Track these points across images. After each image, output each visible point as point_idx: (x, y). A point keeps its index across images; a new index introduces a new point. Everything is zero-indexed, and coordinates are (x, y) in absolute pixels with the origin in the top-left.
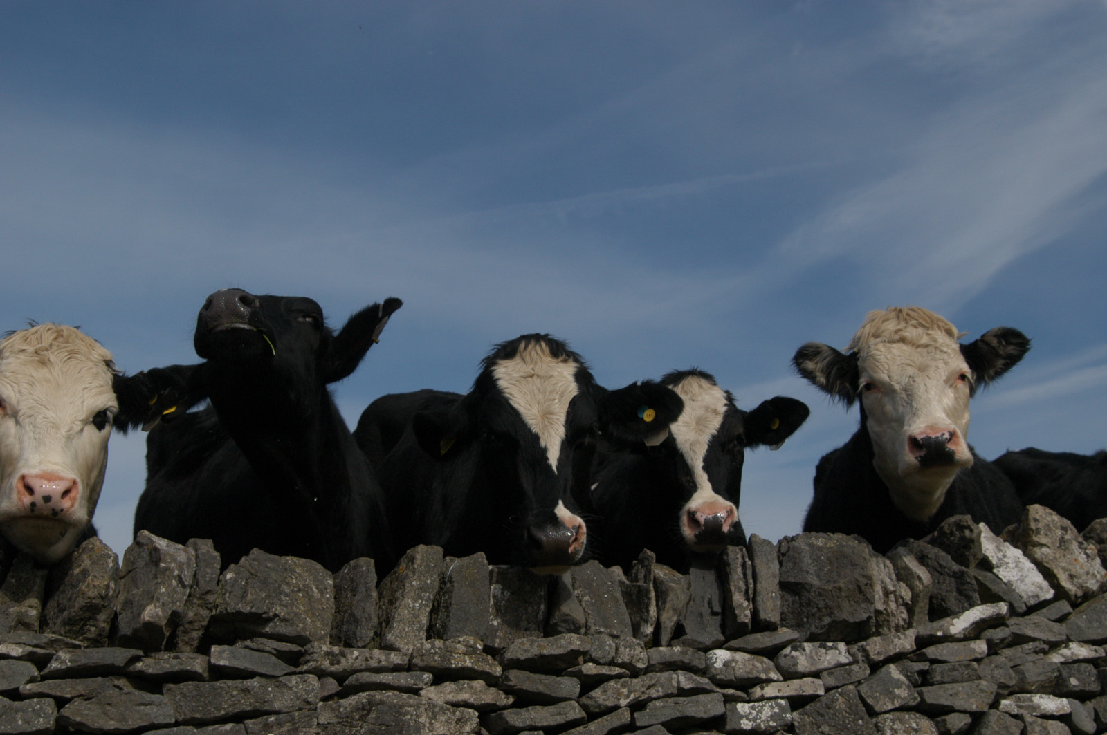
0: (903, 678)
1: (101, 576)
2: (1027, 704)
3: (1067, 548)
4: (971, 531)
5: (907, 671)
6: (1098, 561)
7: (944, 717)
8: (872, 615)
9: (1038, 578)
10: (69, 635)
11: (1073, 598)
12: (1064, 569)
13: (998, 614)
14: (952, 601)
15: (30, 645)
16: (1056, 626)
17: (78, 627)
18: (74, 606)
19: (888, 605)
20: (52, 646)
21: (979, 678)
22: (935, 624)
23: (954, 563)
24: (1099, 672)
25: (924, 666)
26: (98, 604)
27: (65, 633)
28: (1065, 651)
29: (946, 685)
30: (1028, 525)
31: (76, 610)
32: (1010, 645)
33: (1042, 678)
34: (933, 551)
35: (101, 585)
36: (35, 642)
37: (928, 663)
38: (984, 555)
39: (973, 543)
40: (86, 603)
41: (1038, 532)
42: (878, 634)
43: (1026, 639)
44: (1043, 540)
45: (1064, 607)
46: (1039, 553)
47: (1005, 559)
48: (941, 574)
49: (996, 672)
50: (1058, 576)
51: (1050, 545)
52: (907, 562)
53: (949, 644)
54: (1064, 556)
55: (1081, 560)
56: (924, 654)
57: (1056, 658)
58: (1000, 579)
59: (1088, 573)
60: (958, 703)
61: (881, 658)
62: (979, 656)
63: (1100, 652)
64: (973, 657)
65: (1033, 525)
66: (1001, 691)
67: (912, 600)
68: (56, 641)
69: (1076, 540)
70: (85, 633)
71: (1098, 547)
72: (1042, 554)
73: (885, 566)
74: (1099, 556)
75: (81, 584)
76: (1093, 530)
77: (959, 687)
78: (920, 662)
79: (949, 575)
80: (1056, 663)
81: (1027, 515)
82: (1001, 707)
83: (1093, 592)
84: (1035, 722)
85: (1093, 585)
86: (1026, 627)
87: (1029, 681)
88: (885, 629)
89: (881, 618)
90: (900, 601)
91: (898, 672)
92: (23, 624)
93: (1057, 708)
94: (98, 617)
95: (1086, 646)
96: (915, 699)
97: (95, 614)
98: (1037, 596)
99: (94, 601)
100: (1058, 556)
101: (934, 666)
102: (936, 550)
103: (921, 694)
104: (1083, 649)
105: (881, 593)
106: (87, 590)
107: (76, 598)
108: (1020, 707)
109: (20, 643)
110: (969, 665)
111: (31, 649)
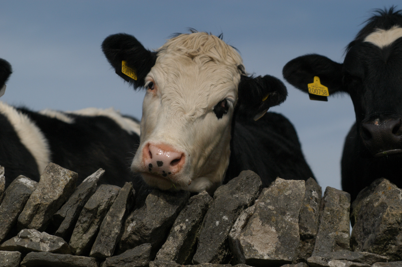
1: (397, 207)
10: (376, 252)
15: (350, 260)
17: (383, 245)
18: (379, 231)
20: (366, 261)
26: (397, 228)
27: (373, 250)
31: (380, 233)
35: (398, 214)
36: (353, 258)
40: (388, 228)
68: (369, 256)
70: (388, 249)
75: (381, 214)
92: (340, 244)
94: (397, 238)
97: (394, 235)
99: (393, 226)
106: (387, 218)
107: (379, 225)
109: (343, 259)
111: (352, 263)
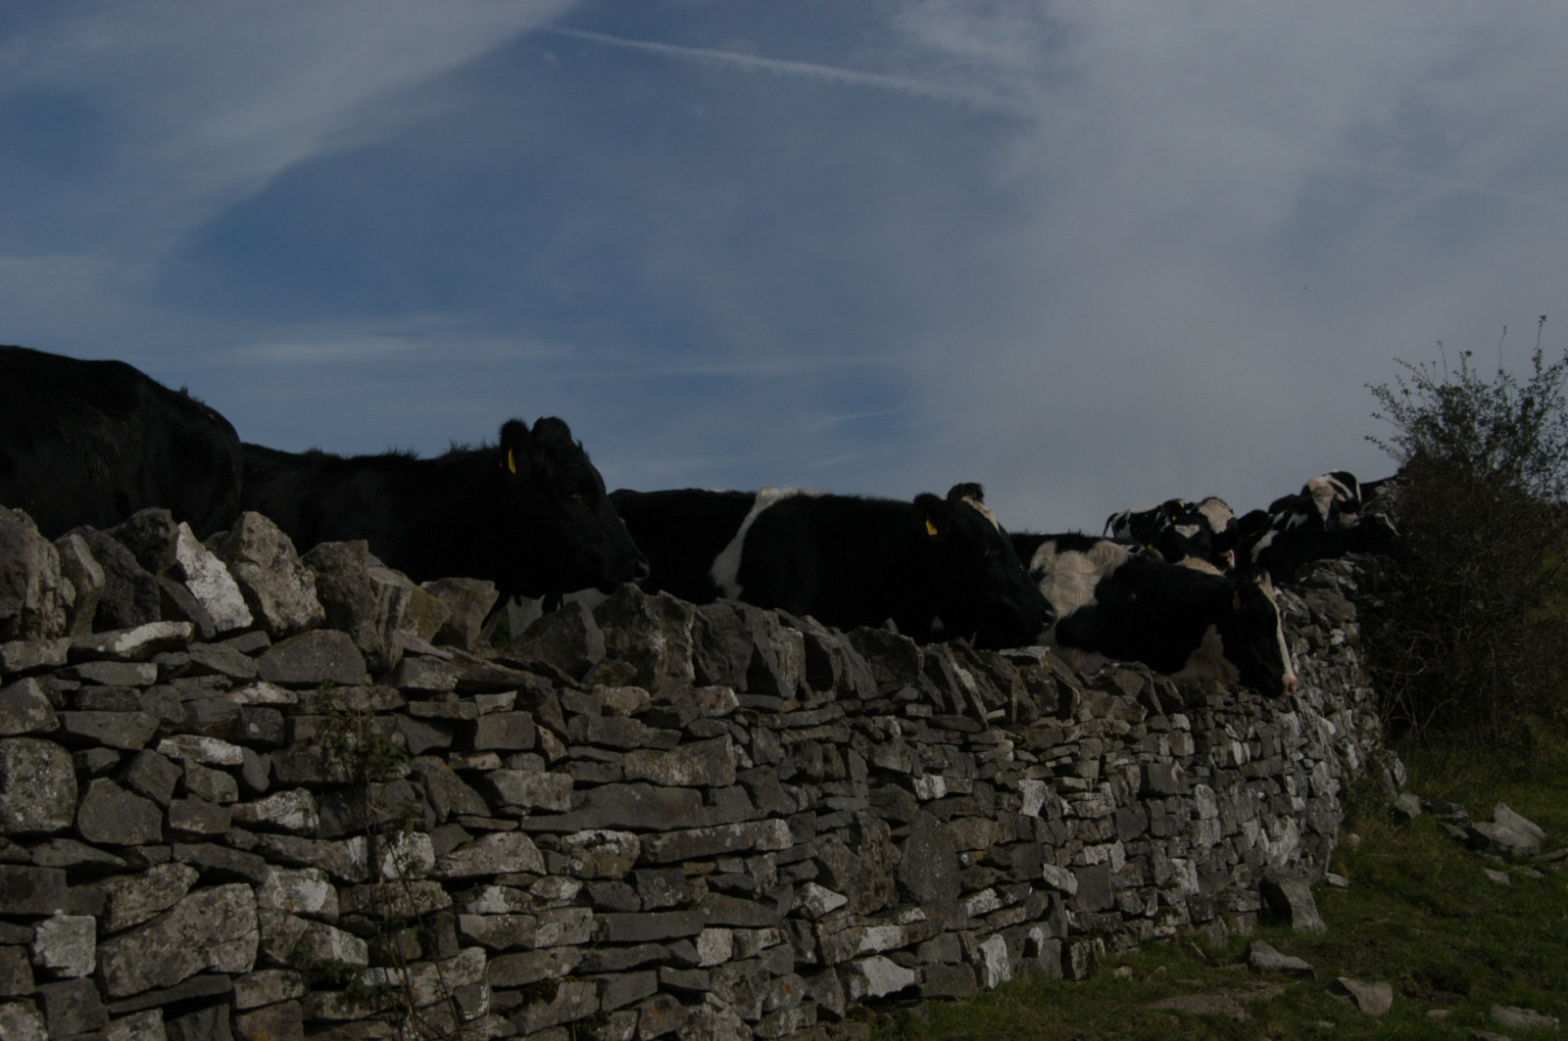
0: (43, 697)
2: (192, 747)
3: (280, 570)
4: (168, 529)
5: (50, 689)
6: (313, 591)
7: (85, 751)
8: (19, 613)
9: (237, 599)
11: (275, 630)
12: (272, 595)
13: (179, 636)
14: (126, 611)
16: (247, 660)
19: (43, 604)
21: (140, 709)
22: (98, 637)
23: (138, 565)
24: (286, 721)
25: (74, 686)
28: (251, 692)
29: (97, 713)
30: (240, 534)
32: (186, 675)
33: (217, 719)
34: (115, 547)
37: (78, 683)
38: (178, 562)
39: (168, 545)
41: (250, 544)
42: (23, 637)
43: (208, 671)
44: (254, 555)
45: (262, 638)
46: (246, 570)
47: (204, 572)
48: (119, 576)
49: (162, 704)
50: (263, 601)
51: (260, 563)
52: (79, 555)
53: (111, 663)
54: (275, 578)
55: (294, 588)
56: (76, 671)
57: (239, 698)
58: (192, 594)
59: (298, 604)
60: (107, 736)
61: (20, 668)
62: (145, 683)
63: (293, 698)
64: (137, 683)
65: (245, 536)
66: (163, 729)
67: (75, 602)
69: (293, 562)
71: (318, 575)
72: (250, 572)
73: (49, 554)
74: (316, 585)
76: (316, 553)
77: (111, 717)
78: (68, 679)
79: (129, 579)
80: (236, 704)
81: (242, 522)
82: (160, 747)
83: (300, 627)
84: (196, 770)
85: (301, 618)
86: (209, 655)
87: (200, 720)
88: (34, 633)
89: (30, 620)
90: (60, 601)
91: (38, 688)
93: (228, 757)
95: (278, 688)
96: (53, 724)
98: (232, 621)
100: (267, 578)
101: (86, 688)
102: (120, 546)
103: (62, 719)
104: (273, 692)
105: (37, 588)
108: (183, 750)
110: (130, 692)
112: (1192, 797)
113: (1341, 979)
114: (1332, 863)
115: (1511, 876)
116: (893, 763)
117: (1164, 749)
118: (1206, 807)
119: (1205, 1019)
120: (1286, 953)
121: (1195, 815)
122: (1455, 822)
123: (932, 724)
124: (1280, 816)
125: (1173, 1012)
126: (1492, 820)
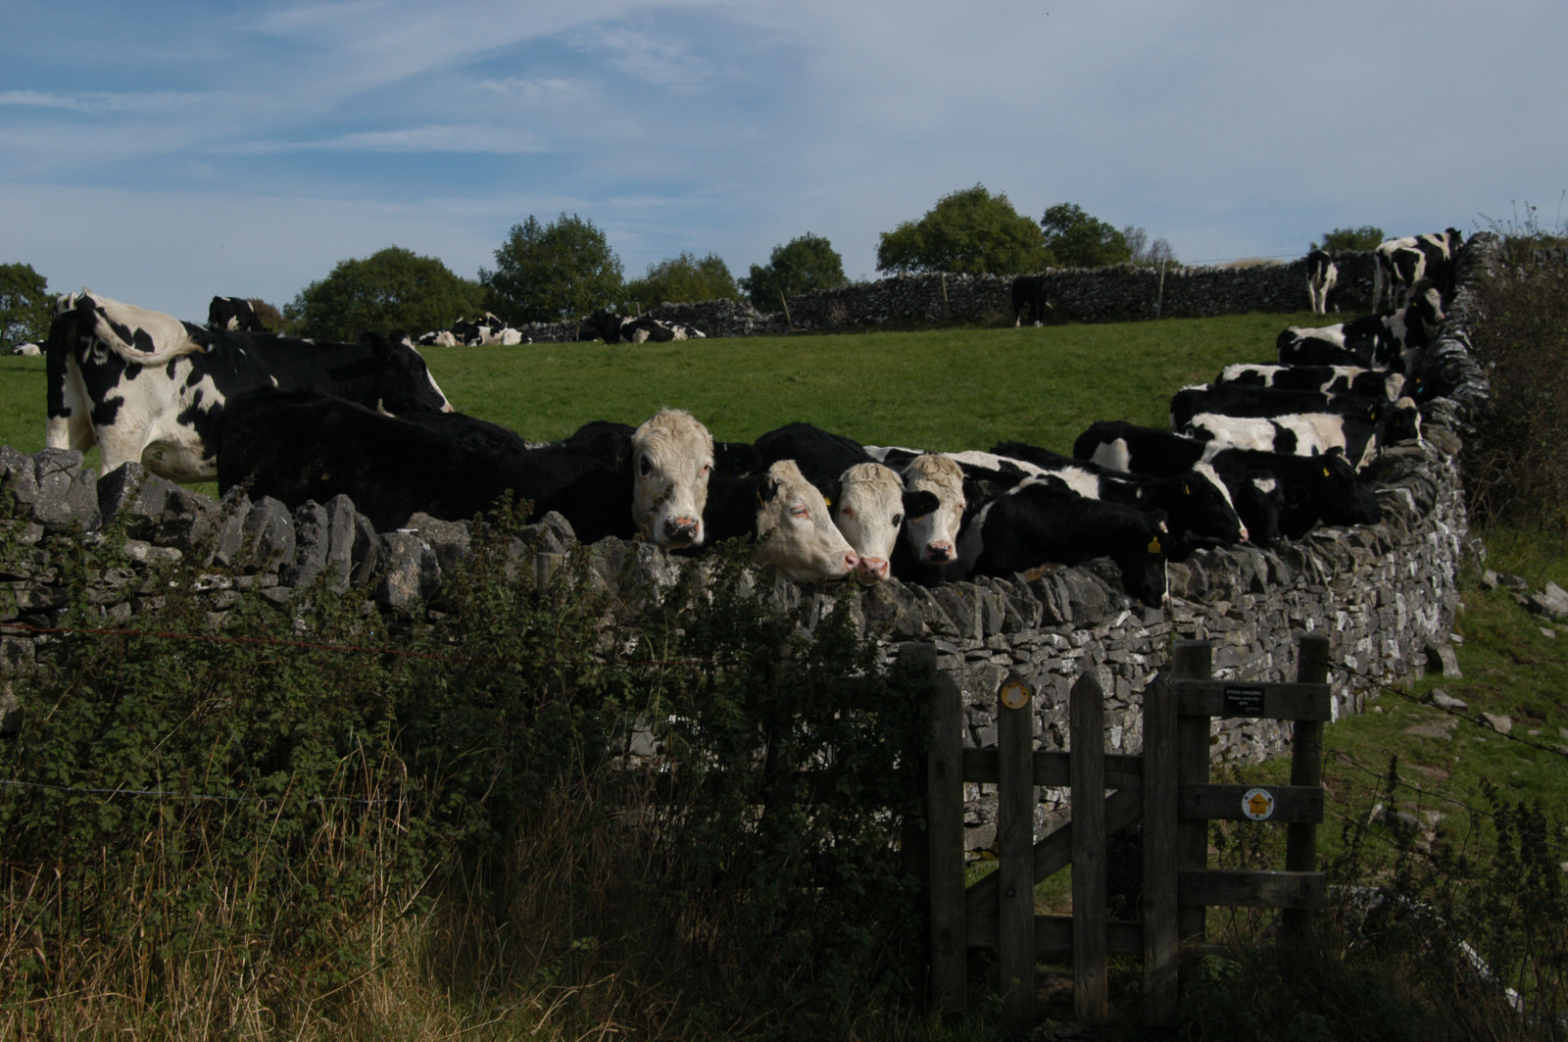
112: (1394, 602)
113: (1485, 713)
114: (1454, 627)
115: (1556, 632)
116: (1297, 616)
117: (1383, 578)
118: (1401, 607)
119: (1433, 740)
120: (1453, 697)
121: (1396, 612)
122: (1517, 591)
123: (1308, 591)
124: (1430, 602)
125: (1418, 736)
126: (1545, 593)
